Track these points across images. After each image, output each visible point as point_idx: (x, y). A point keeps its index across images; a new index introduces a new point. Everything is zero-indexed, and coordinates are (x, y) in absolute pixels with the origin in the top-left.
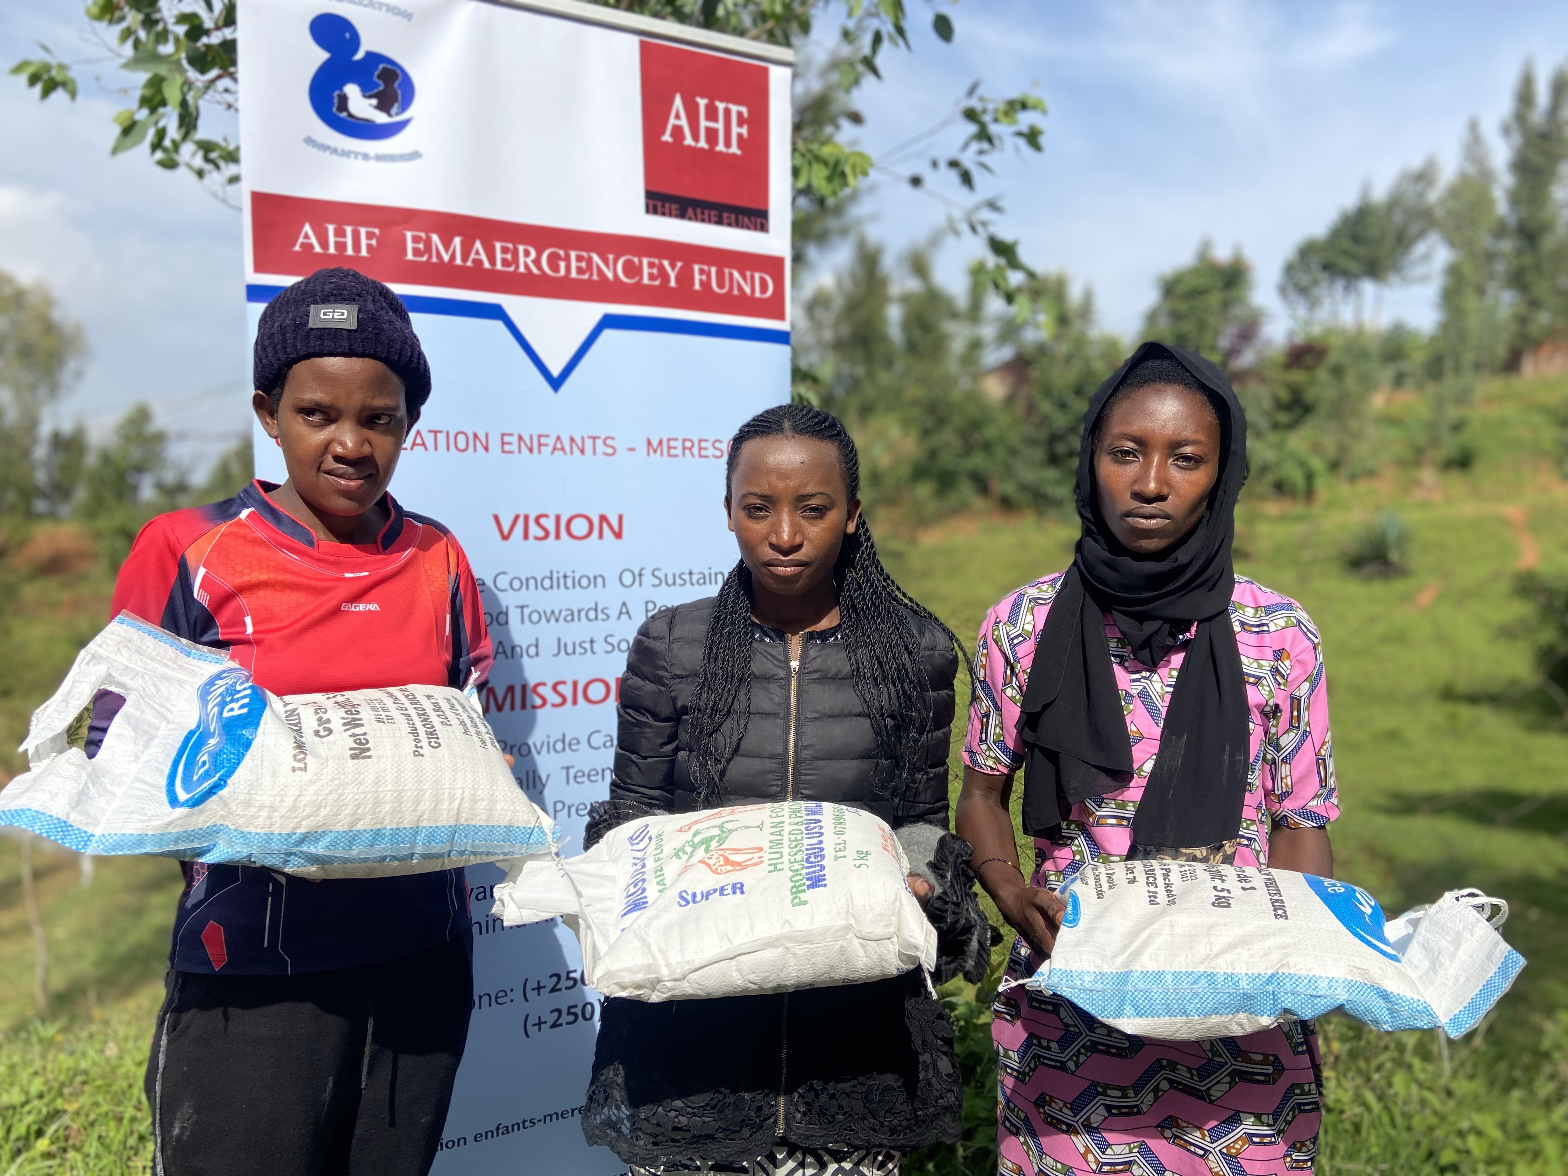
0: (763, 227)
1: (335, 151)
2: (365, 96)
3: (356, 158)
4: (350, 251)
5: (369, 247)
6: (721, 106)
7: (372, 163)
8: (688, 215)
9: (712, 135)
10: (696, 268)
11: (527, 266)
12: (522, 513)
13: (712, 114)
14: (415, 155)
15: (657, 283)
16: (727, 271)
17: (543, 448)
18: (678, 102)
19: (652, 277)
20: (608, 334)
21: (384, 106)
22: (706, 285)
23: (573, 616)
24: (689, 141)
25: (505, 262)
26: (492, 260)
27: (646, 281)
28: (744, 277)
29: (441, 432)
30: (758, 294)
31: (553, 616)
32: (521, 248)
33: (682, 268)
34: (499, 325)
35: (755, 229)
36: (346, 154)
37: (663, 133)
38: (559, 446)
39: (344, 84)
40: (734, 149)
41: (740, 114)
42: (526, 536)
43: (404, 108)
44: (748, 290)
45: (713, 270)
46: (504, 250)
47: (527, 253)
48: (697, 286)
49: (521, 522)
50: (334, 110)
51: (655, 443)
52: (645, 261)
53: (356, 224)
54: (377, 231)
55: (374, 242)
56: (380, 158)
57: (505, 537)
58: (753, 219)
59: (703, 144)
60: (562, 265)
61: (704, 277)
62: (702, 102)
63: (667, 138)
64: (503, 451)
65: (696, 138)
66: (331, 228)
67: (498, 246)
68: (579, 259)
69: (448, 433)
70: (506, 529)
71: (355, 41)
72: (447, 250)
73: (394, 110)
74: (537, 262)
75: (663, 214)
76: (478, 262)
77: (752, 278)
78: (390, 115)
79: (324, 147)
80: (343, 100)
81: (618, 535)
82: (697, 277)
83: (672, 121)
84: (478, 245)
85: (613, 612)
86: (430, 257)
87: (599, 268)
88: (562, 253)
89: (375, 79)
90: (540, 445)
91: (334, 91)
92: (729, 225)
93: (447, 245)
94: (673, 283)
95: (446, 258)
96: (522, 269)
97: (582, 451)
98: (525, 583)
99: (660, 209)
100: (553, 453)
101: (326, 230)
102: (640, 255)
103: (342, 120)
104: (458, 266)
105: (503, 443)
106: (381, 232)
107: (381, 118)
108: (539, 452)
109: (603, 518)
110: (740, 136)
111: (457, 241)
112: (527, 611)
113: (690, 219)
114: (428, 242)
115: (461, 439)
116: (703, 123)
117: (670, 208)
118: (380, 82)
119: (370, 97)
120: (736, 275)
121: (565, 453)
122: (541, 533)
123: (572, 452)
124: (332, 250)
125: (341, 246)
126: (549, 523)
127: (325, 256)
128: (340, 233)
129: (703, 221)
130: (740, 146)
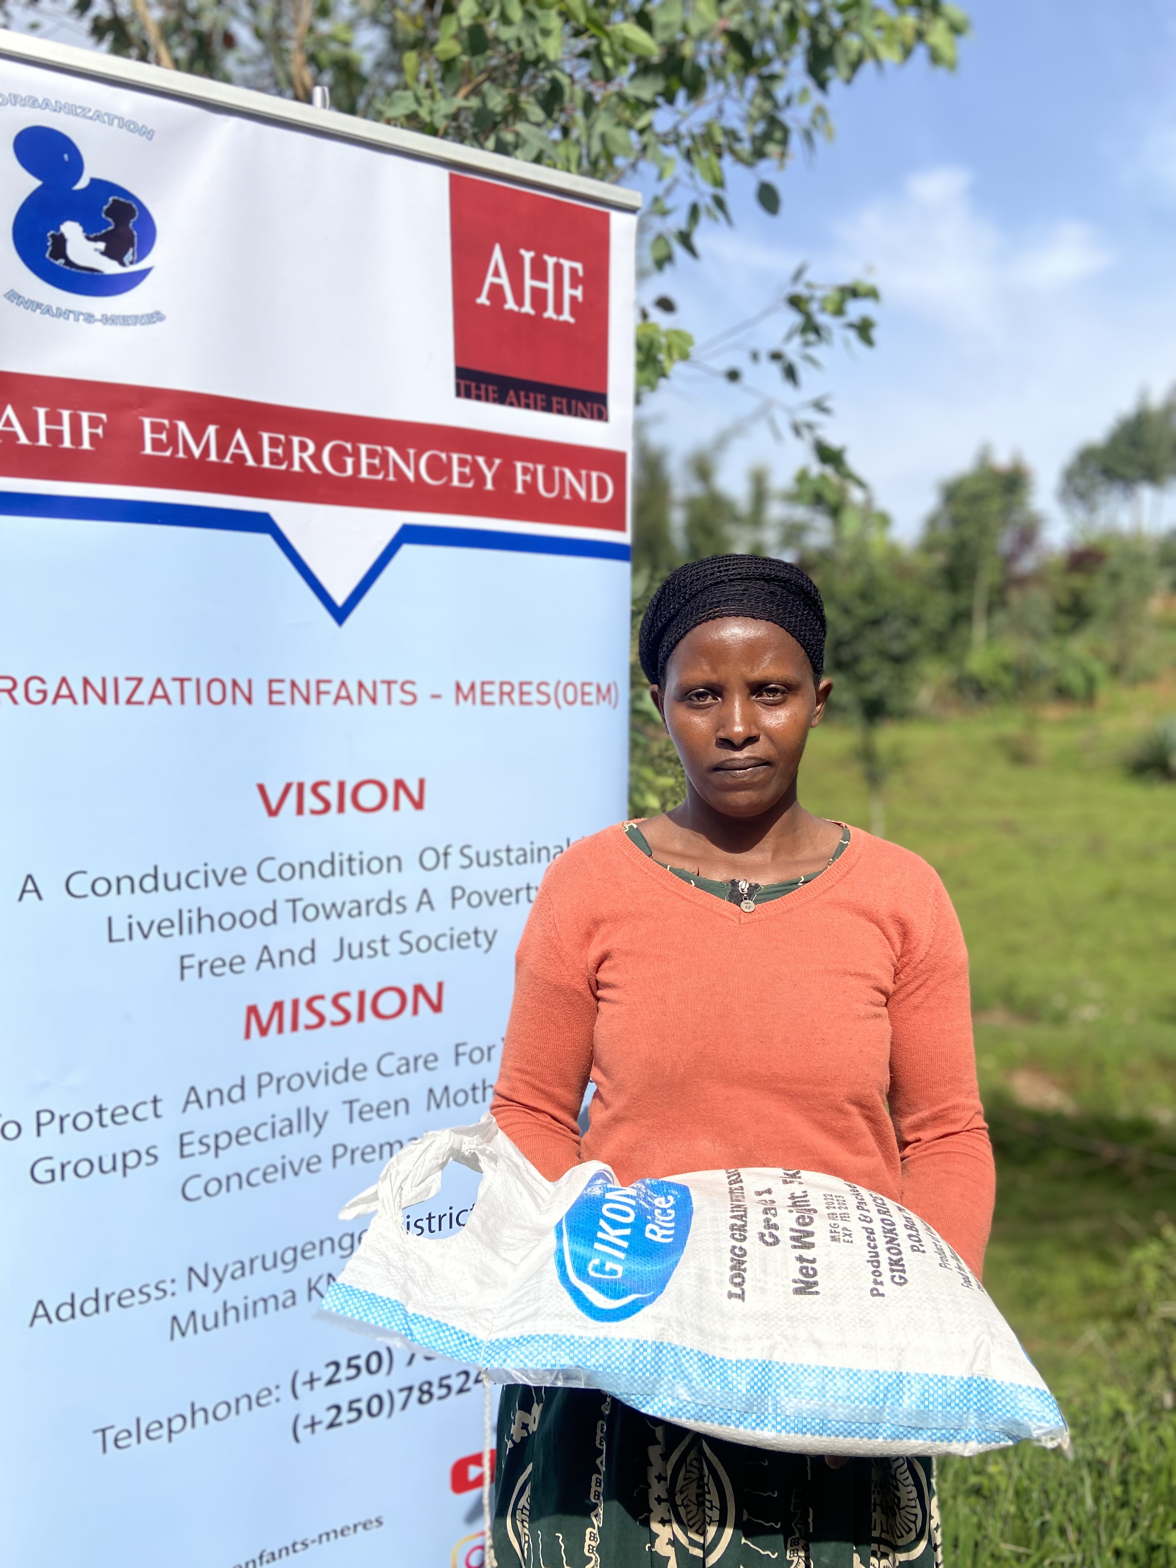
0: (601, 415)
1: (48, 310)
2: (88, 238)
3: (77, 320)
4: (67, 443)
5: (93, 437)
6: (551, 261)
7: (99, 325)
8: (508, 400)
9: (539, 297)
10: (519, 465)
11: (302, 463)
12: (295, 780)
13: (539, 272)
14: (156, 317)
15: (470, 485)
16: (557, 469)
17: (322, 697)
18: (497, 255)
19: (463, 478)
20: (407, 550)
21: (114, 252)
22: (531, 487)
23: (359, 909)
24: (510, 304)
25: (274, 458)
26: (258, 456)
27: (456, 482)
28: (578, 477)
29: (189, 680)
30: (595, 498)
31: (333, 911)
32: (296, 440)
33: (500, 465)
34: (266, 540)
35: (592, 417)
36: (63, 314)
37: (479, 295)
38: (343, 693)
39: (62, 222)
40: (566, 316)
41: (573, 271)
42: (300, 810)
43: (142, 255)
44: (583, 494)
45: (540, 468)
46: (274, 443)
47: (303, 447)
48: (520, 490)
49: (293, 792)
50: (47, 255)
51: (465, 688)
52: (455, 457)
53: (76, 407)
54: (104, 416)
55: (100, 431)
56: (107, 320)
57: (273, 813)
58: (589, 405)
59: (527, 309)
60: (349, 461)
61: (528, 478)
62: (528, 256)
63: (483, 300)
64: (271, 703)
65: (520, 302)
66: (42, 412)
67: (266, 436)
68: (371, 454)
69: (198, 681)
70: (274, 804)
71: (77, 165)
72: (198, 443)
73: (128, 258)
74: (316, 458)
75: (478, 398)
76: (239, 459)
77: (589, 478)
78: (122, 264)
79: (32, 305)
80: (60, 242)
81: (419, 805)
82: (520, 477)
83: (490, 279)
84: (239, 435)
85: (411, 903)
86: (176, 451)
87: (395, 464)
88: (349, 446)
89: (103, 215)
90: (319, 693)
91: (49, 231)
92: (560, 412)
93: (198, 436)
94: (489, 486)
95: (197, 453)
96: (297, 468)
97: (374, 700)
98: (298, 870)
99: (474, 392)
100: (335, 702)
101: (35, 415)
102: (449, 450)
103: (58, 267)
104: (213, 463)
105: (271, 692)
106: (108, 418)
107: (110, 267)
108: (318, 702)
109: (400, 784)
110: (573, 299)
111: (212, 430)
112: (300, 906)
113: (511, 404)
114: (173, 432)
115: (216, 688)
116: (529, 283)
117: (487, 390)
118: (110, 220)
119: (96, 239)
120: (568, 474)
121: (351, 702)
122: (320, 806)
123: (360, 702)
124: (43, 441)
125: (55, 437)
126: (330, 792)
127: (33, 450)
128: (54, 418)
129: (527, 406)
130: (573, 313)
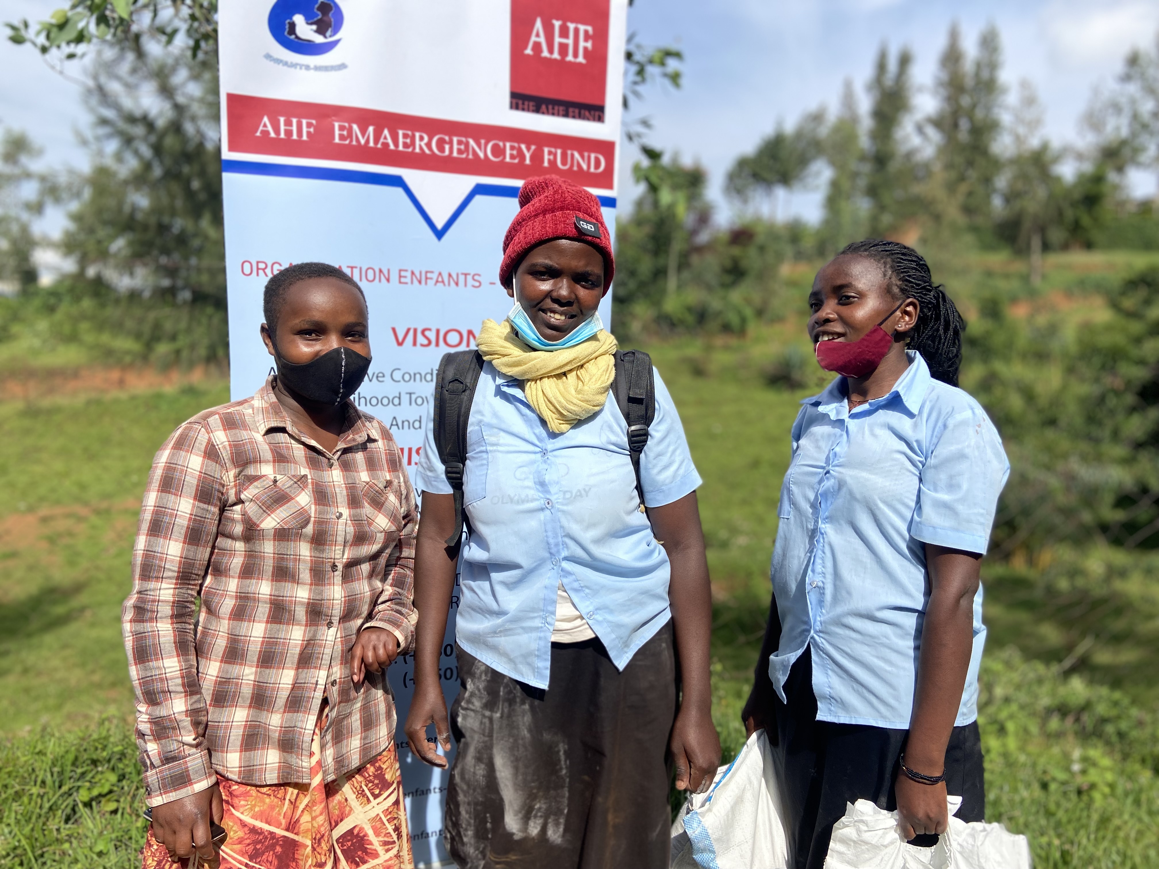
0: (600, 119)
1: (286, 64)
2: (308, 23)
3: (301, 68)
4: (295, 137)
5: (309, 133)
6: (571, 26)
7: (312, 72)
8: (541, 110)
9: (563, 49)
10: (546, 150)
11: (421, 148)
12: (412, 327)
13: (564, 32)
14: (342, 66)
15: (516, 161)
16: (569, 152)
17: (429, 281)
18: (538, 24)
19: (512, 157)
20: (478, 199)
21: (321, 31)
22: (553, 163)
24: (545, 54)
25: (405, 145)
26: (396, 143)
27: (508, 159)
28: (583, 157)
29: (356, 267)
30: (592, 170)
32: (417, 135)
33: (535, 150)
34: (400, 191)
35: (594, 120)
36: (294, 65)
37: (526, 48)
38: (440, 279)
39: (294, 14)
40: (581, 59)
41: (586, 32)
42: (415, 344)
43: (335, 32)
44: (585, 167)
45: (559, 152)
46: (405, 136)
47: (421, 138)
48: (546, 164)
49: (411, 333)
50: (286, 33)
52: (508, 145)
53: (300, 117)
54: (314, 122)
55: (312, 130)
56: (317, 68)
57: (400, 344)
58: (592, 113)
59: (556, 56)
60: (447, 147)
61: (552, 157)
62: (557, 24)
63: (529, 51)
64: (400, 282)
65: (551, 51)
66: (282, 120)
67: (401, 133)
68: (460, 143)
69: (361, 269)
70: (400, 339)
72: (363, 136)
73: (328, 33)
74: (429, 145)
75: (523, 109)
76: (386, 145)
77: (589, 158)
78: (325, 37)
79: (278, 61)
80: (293, 26)
82: (546, 157)
83: (533, 39)
84: (386, 132)
86: (351, 141)
87: (474, 150)
88: (447, 138)
89: (315, 10)
90: (427, 278)
91: (286, 20)
92: (574, 117)
93: (363, 131)
94: (528, 161)
95: (363, 141)
96: (417, 150)
97: (457, 284)
98: (413, 377)
99: (520, 106)
100: (435, 284)
101: (279, 121)
102: (504, 140)
103: (292, 41)
104: (371, 148)
105: (400, 277)
106: (317, 122)
107: (319, 39)
108: (426, 283)
109: (470, 332)
110: (586, 49)
111: (371, 129)
112: (414, 397)
113: (543, 113)
114: (350, 130)
115: (370, 273)
116: (557, 40)
117: (528, 106)
118: (319, 13)
119: (311, 24)
120: (577, 155)
121: (444, 285)
122: (425, 342)
123: (449, 284)
124: (282, 135)
125: (289, 133)
126: (432, 335)
127: (278, 140)
128: (288, 123)
129: (553, 114)
130: (585, 56)
